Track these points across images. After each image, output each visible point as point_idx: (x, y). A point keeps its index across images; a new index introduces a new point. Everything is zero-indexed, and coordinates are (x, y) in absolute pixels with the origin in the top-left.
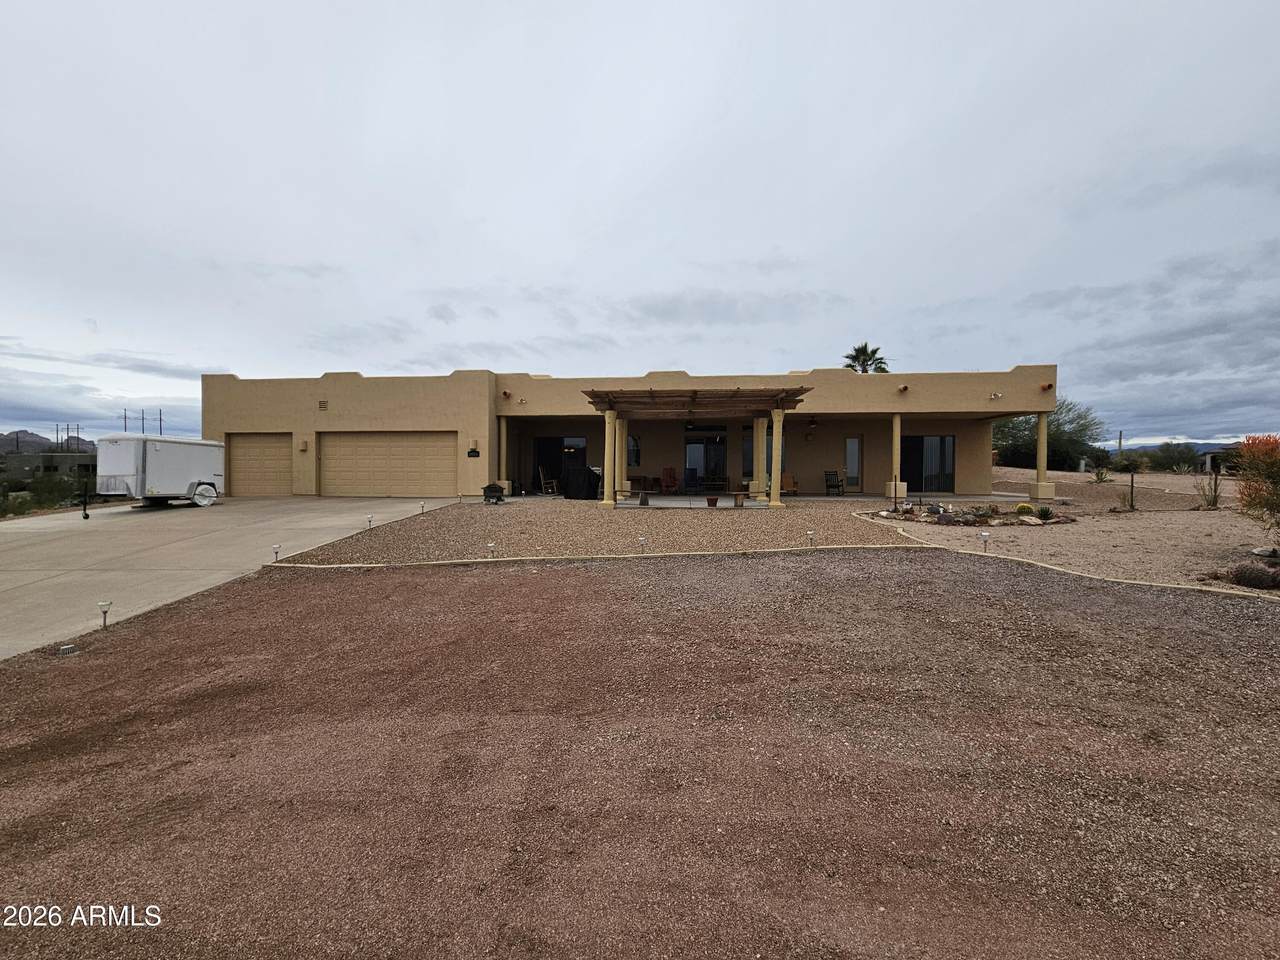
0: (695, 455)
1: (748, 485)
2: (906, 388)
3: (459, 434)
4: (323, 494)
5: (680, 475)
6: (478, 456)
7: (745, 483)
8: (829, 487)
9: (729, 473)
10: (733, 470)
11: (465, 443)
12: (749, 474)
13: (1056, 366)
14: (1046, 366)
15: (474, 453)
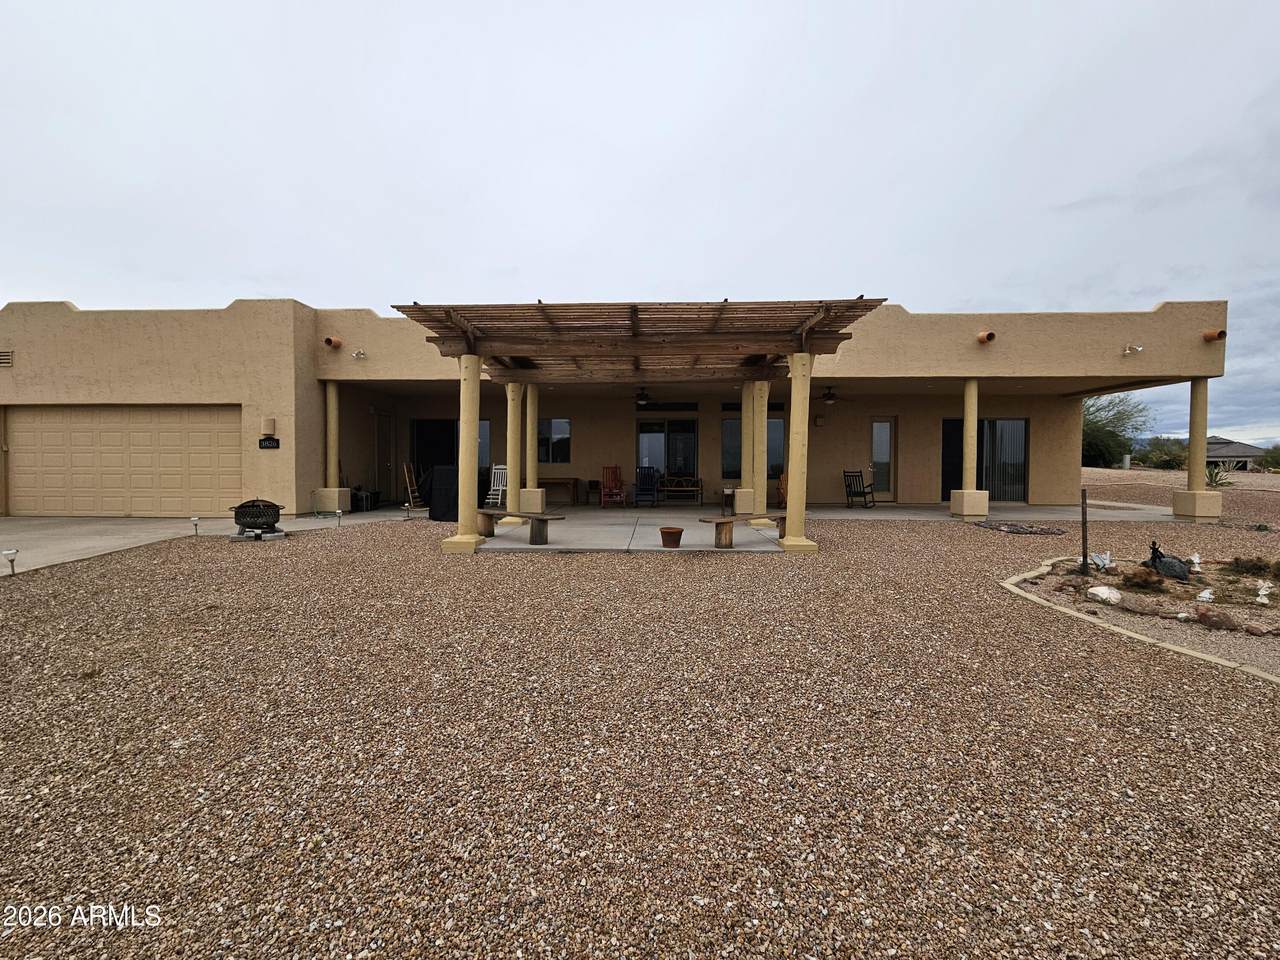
0: (652, 448)
1: (732, 496)
2: (991, 337)
3: (244, 410)
4: (11, 512)
5: (630, 477)
6: (278, 447)
7: (728, 491)
8: (851, 493)
9: (702, 473)
10: (708, 468)
11: (254, 426)
12: (734, 474)
13: (1226, 302)
14: (1210, 304)
15: (270, 442)
